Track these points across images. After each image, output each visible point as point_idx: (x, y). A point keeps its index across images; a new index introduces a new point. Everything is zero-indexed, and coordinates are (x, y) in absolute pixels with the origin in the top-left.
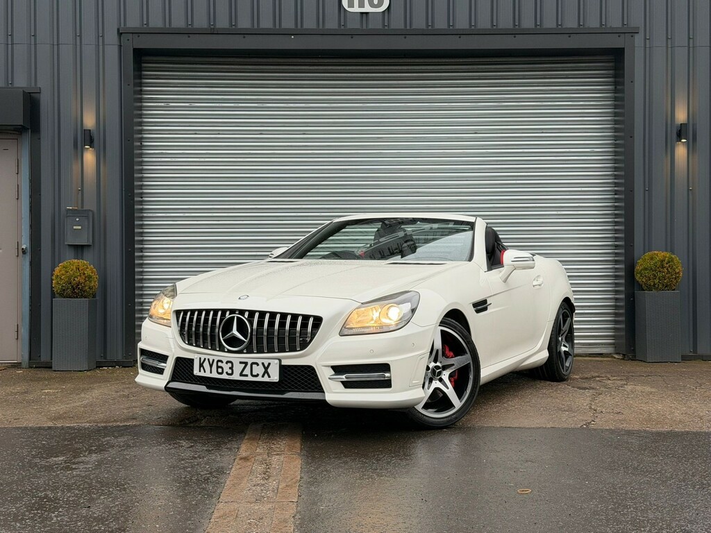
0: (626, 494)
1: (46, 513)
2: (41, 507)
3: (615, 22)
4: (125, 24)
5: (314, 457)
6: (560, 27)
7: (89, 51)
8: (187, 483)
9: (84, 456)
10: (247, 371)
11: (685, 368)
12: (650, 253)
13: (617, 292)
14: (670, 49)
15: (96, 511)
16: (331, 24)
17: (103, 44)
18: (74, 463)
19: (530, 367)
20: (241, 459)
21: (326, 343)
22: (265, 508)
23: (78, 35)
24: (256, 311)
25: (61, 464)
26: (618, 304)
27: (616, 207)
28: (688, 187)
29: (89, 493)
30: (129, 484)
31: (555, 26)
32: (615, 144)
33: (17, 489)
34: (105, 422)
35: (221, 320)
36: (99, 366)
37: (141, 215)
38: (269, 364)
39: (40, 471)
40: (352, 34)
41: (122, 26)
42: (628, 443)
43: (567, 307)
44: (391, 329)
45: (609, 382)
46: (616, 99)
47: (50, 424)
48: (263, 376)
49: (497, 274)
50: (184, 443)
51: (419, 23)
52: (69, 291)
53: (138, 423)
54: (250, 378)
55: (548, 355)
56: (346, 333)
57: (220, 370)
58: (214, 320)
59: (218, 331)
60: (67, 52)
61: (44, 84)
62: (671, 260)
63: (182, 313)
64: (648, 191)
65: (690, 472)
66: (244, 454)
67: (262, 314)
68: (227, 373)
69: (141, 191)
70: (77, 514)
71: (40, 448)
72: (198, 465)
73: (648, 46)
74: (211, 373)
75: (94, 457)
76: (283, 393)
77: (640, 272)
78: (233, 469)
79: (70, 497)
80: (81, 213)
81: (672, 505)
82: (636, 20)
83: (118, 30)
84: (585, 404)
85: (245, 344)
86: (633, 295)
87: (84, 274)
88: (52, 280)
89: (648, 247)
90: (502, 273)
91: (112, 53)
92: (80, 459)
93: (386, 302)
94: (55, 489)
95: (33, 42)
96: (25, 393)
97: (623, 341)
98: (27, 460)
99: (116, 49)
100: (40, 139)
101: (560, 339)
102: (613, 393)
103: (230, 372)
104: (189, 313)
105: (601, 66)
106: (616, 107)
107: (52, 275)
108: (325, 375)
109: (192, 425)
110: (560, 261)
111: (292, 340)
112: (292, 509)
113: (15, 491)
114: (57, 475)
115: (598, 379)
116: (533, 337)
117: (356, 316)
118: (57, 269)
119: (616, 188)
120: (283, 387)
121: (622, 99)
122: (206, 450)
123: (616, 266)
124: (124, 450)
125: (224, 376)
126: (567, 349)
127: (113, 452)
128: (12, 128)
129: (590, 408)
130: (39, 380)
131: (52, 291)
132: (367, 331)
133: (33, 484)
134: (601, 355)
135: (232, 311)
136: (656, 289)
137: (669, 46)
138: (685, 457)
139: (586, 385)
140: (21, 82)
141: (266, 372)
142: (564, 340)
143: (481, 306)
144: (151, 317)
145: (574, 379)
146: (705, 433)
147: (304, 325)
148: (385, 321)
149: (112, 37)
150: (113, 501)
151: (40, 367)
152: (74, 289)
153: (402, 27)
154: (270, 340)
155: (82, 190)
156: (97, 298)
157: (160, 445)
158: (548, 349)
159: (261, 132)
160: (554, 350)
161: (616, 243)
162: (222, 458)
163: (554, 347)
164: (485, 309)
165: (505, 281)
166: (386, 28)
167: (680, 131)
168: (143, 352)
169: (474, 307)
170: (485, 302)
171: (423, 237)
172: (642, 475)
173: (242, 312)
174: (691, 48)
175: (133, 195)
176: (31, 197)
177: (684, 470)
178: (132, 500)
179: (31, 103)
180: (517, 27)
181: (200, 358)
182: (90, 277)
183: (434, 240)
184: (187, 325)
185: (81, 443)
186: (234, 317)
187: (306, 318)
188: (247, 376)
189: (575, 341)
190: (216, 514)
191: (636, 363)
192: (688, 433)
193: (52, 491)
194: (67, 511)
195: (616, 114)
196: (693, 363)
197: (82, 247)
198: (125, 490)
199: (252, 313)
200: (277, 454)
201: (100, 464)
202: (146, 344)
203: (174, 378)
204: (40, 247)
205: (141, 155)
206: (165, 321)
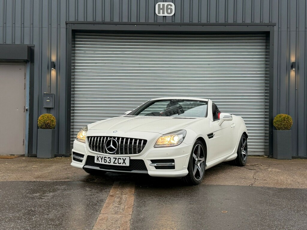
0: (266, 214)
1: (31, 217)
2: (29, 214)
3: (266, 21)
4: (69, 20)
5: (139, 196)
6: (244, 22)
7: (54, 30)
8: (88, 205)
9: (47, 193)
10: (116, 162)
11: (293, 162)
12: (280, 115)
13: (266, 130)
14: (288, 32)
15: (51, 216)
16: (151, 20)
17: (60, 28)
18: (43, 196)
19: (230, 160)
20: (110, 196)
21: (149, 151)
22: (119, 216)
23: (50, 24)
24: (120, 137)
25: (38, 196)
26: (266, 135)
27: (266, 95)
28: (296, 88)
29: (48, 209)
30: (64, 205)
31: (242, 22)
32: (266, 70)
33: (20, 206)
34: (56, 180)
35: (106, 141)
36: (56, 156)
37: (74, 96)
38: (125, 159)
39: (29, 199)
40: (160, 25)
41: (68, 20)
42: (268, 193)
43: (245, 136)
44: (175, 145)
45: (262, 167)
46: (266, 52)
47: (35, 180)
48: (123, 164)
49: (217, 123)
50: (88, 189)
51: (187, 20)
52: (44, 126)
53: (70, 180)
54: (118, 164)
55: (237, 155)
56: (157, 147)
57: (105, 161)
58: (103, 141)
59: (105, 145)
60: (45, 30)
61: (36, 43)
62: (288, 118)
63: (90, 138)
64: (279, 90)
65: (293, 205)
66: (111, 194)
67: (123, 138)
68: (108, 162)
69: (74, 86)
70: (43, 217)
71: (30, 190)
72: (93, 198)
73: (279, 30)
74: (102, 162)
75: (51, 194)
76: (131, 170)
77: (275, 123)
78: (107, 200)
79: (40, 210)
80: (50, 95)
81: (285, 219)
82: (275, 20)
83: (66, 22)
84: (251, 176)
85: (116, 150)
86: (272, 132)
87: (50, 119)
88: (38, 122)
89: (279, 112)
90: (219, 122)
91: (63, 31)
92: (45, 195)
93: (173, 134)
94: (35, 207)
95: (32, 27)
96: (26, 167)
97: (268, 150)
98: (24, 195)
99: (65, 29)
100: (34, 65)
101: (242, 149)
102: (263, 172)
103: (109, 162)
104: (93, 138)
105: (261, 39)
106: (266, 55)
107: (38, 119)
108: (148, 164)
109: (91, 181)
110: (242, 117)
111: (135, 149)
112: (129, 217)
113: (19, 207)
114: (36, 201)
115: (257, 166)
116: (231, 148)
117: (161, 140)
118: (40, 117)
119: (266, 88)
120: (131, 168)
121: (269, 52)
122: (96, 192)
123: (266, 120)
124: (63, 191)
125: (107, 163)
126: (244, 153)
127: (59, 192)
128: (23, 61)
129: (253, 178)
130: (32, 161)
131: (38, 126)
132: (165, 146)
133: (26, 205)
134: (259, 156)
135: (111, 137)
136: (282, 129)
137: (288, 31)
138: (291, 199)
139: (252, 168)
140: (27, 42)
141: (124, 162)
142: (243, 149)
143: (211, 136)
144: (77, 139)
145: (247, 166)
146: (300, 189)
147: (140, 143)
148: (172, 142)
149: (63, 25)
150: (58, 212)
151: (32, 156)
152: (46, 126)
153: (180, 22)
154: (126, 149)
155: (50, 86)
156: (56, 129)
157: (78, 190)
158: (237, 153)
159: (122, 64)
160: (240, 153)
161: (266, 110)
162: (103, 195)
163: (239, 151)
164: (212, 137)
165: (220, 125)
166: (173, 22)
167: (292, 65)
168: (74, 153)
169: (208, 136)
170: (212, 134)
171: (187, 107)
172: (273, 206)
173: (114, 138)
174: (297, 32)
175: (70, 88)
176: (30, 88)
177: (291, 204)
178: (65, 212)
179: (31, 51)
180: (226, 22)
181: (97, 156)
182: (53, 121)
183: (192, 108)
184: (92, 142)
185: (46, 188)
186: (111, 139)
187: (140, 140)
188: (116, 163)
189: (248, 150)
190: (99, 219)
191: (273, 159)
192: (293, 189)
193: (34, 208)
194: (39, 216)
195: (266, 58)
196: (297, 160)
197: (50, 108)
198: (63, 208)
199: (118, 138)
200: (125, 194)
201: (53, 197)
202: (75, 150)
203: (87, 164)
204: (33, 108)
205: (74, 72)
206: (83, 141)
